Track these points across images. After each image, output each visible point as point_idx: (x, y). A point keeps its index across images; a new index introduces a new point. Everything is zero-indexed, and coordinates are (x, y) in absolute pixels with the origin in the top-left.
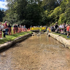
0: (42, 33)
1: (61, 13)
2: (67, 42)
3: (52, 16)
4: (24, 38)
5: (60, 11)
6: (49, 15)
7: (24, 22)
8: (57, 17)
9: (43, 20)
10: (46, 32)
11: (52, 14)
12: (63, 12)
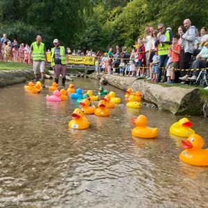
0: (83, 77)
1: (146, 21)
2: (165, 93)
3: (116, 27)
4: (14, 81)
5: (143, 12)
6: (108, 22)
7: (18, 31)
8: (132, 31)
9: (89, 37)
10: (93, 74)
11: (117, 19)
12: (153, 19)
